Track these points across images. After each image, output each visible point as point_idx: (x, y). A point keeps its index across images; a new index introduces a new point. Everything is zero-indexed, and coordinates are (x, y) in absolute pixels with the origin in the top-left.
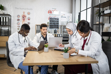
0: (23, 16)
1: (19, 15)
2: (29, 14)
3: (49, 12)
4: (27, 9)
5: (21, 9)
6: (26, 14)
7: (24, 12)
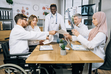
0: (22, 11)
1: (18, 10)
2: (27, 9)
3: (43, 9)
4: (26, 4)
5: (20, 4)
6: (25, 9)
7: (23, 7)
